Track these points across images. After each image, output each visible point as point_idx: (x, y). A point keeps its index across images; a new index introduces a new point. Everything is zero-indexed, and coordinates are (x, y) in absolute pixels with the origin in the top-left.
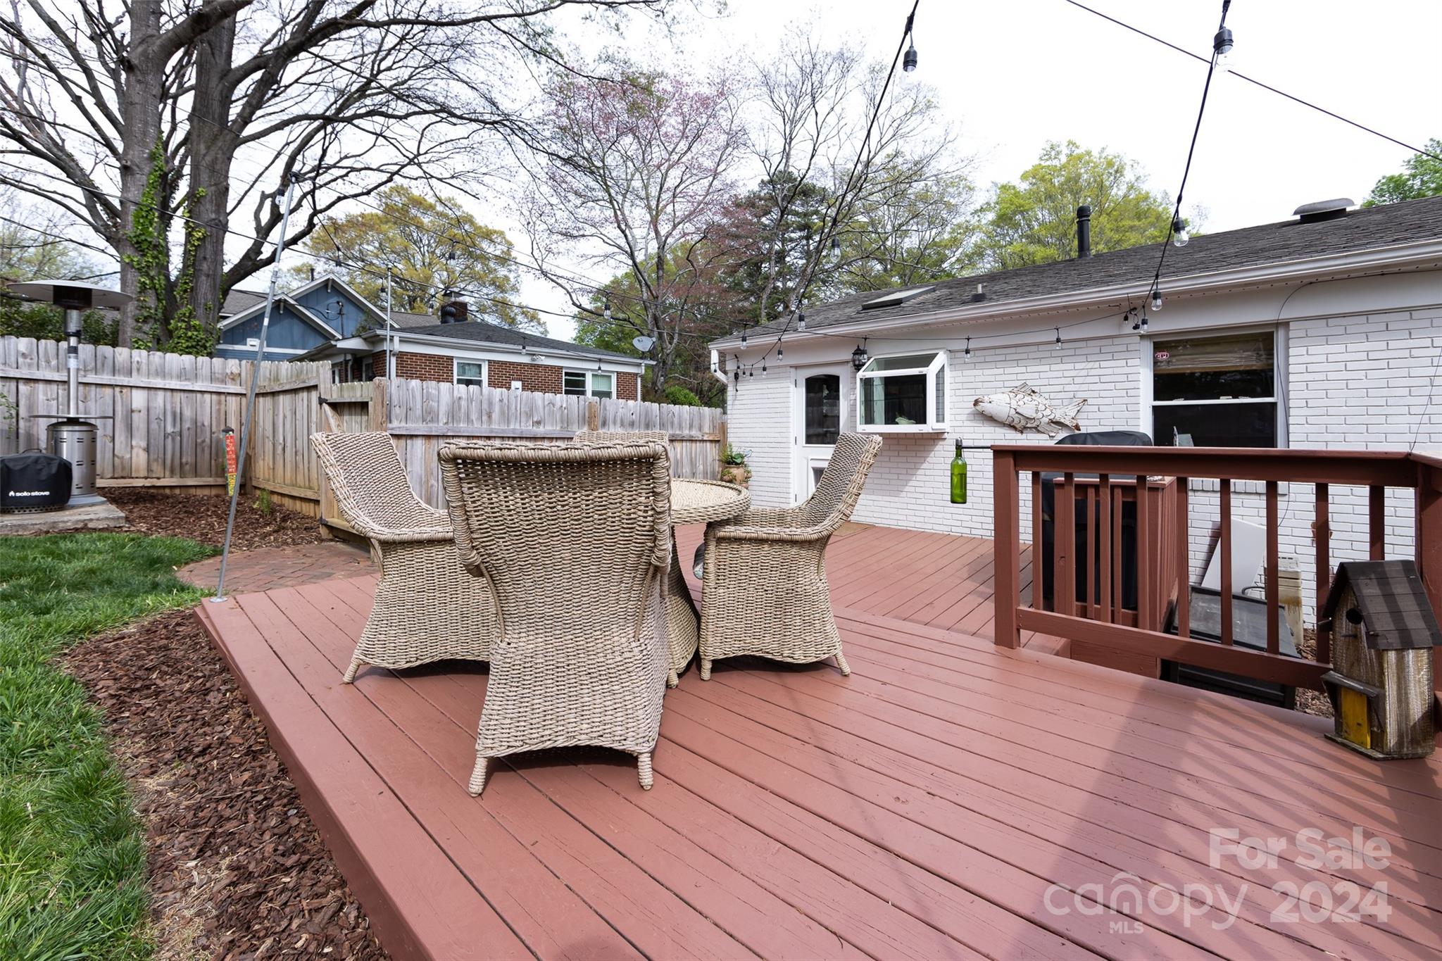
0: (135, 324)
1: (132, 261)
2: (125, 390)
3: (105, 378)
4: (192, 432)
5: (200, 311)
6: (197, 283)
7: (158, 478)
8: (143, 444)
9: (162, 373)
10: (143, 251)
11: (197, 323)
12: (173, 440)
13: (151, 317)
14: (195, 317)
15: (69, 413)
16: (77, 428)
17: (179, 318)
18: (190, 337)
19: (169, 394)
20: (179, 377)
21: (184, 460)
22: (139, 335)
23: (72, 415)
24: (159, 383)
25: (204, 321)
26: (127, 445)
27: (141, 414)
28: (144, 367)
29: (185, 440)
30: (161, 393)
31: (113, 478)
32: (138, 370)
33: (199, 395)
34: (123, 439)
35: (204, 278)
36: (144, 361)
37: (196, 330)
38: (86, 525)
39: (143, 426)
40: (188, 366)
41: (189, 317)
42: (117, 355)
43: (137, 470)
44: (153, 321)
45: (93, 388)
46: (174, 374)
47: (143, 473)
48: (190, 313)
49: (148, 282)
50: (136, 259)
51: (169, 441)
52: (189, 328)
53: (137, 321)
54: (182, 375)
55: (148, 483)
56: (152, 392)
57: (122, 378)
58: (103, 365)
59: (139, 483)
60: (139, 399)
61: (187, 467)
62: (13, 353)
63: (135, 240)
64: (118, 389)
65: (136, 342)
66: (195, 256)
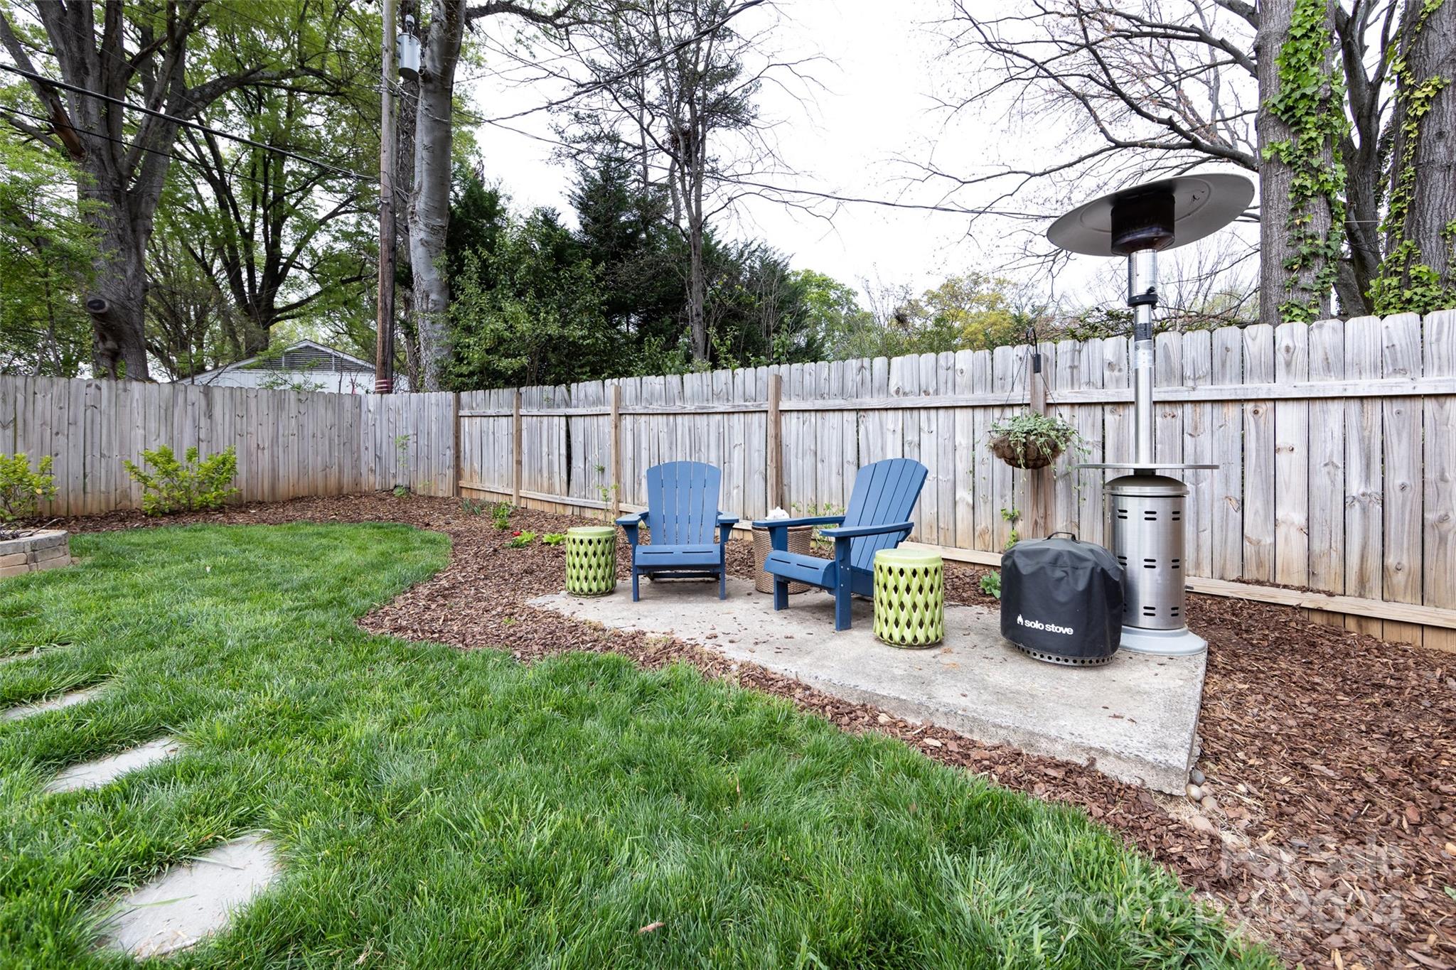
0: (1285, 276)
1: (1278, 152)
2: (1263, 408)
3: (1228, 389)
4: (1414, 496)
5: (1431, 245)
6: (1422, 191)
7: (1330, 594)
8: (1300, 519)
9: (1339, 364)
10: (1298, 123)
11: (1424, 268)
12: (1365, 511)
13: (1315, 255)
14: (1419, 260)
15: (1137, 461)
16: (1148, 490)
17: (1386, 270)
18: (1410, 301)
19: (1354, 407)
20: (1379, 368)
21: (1391, 561)
22: (1295, 297)
23: (1144, 463)
24: (1333, 386)
25: (1439, 262)
26: (1266, 518)
27: (1294, 454)
28: (1300, 357)
29: (1393, 511)
30: (1336, 407)
31: (1240, 580)
32: (1288, 364)
33: (1430, 405)
34: (1259, 504)
35: (1438, 176)
36: (1301, 344)
37: (1423, 284)
38: (1092, 762)
39: (1298, 481)
40: (1400, 339)
41: (1406, 262)
42: (1249, 341)
43: (1287, 572)
44: (1321, 262)
45: (1208, 406)
46: (1367, 361)
47: (1299, 579)
48: (1409, 255)
49: (1308, 183)
50: (1283, 146)
51: (1355, 514)
52: (1407, 282)
53: (1289, 269)
54: (1386, 361)
55: (1308, 600)
56: (1317, 406)
57: (1257, 384)
58: (1223, 365)
59: (1291, 598)
60: (1289, 420)
61: (1399, 579)
62: (1098, 364)
63: (1282, 107)
64: (1249, 407)
65: (1288, 312)
66: (1418, 138)
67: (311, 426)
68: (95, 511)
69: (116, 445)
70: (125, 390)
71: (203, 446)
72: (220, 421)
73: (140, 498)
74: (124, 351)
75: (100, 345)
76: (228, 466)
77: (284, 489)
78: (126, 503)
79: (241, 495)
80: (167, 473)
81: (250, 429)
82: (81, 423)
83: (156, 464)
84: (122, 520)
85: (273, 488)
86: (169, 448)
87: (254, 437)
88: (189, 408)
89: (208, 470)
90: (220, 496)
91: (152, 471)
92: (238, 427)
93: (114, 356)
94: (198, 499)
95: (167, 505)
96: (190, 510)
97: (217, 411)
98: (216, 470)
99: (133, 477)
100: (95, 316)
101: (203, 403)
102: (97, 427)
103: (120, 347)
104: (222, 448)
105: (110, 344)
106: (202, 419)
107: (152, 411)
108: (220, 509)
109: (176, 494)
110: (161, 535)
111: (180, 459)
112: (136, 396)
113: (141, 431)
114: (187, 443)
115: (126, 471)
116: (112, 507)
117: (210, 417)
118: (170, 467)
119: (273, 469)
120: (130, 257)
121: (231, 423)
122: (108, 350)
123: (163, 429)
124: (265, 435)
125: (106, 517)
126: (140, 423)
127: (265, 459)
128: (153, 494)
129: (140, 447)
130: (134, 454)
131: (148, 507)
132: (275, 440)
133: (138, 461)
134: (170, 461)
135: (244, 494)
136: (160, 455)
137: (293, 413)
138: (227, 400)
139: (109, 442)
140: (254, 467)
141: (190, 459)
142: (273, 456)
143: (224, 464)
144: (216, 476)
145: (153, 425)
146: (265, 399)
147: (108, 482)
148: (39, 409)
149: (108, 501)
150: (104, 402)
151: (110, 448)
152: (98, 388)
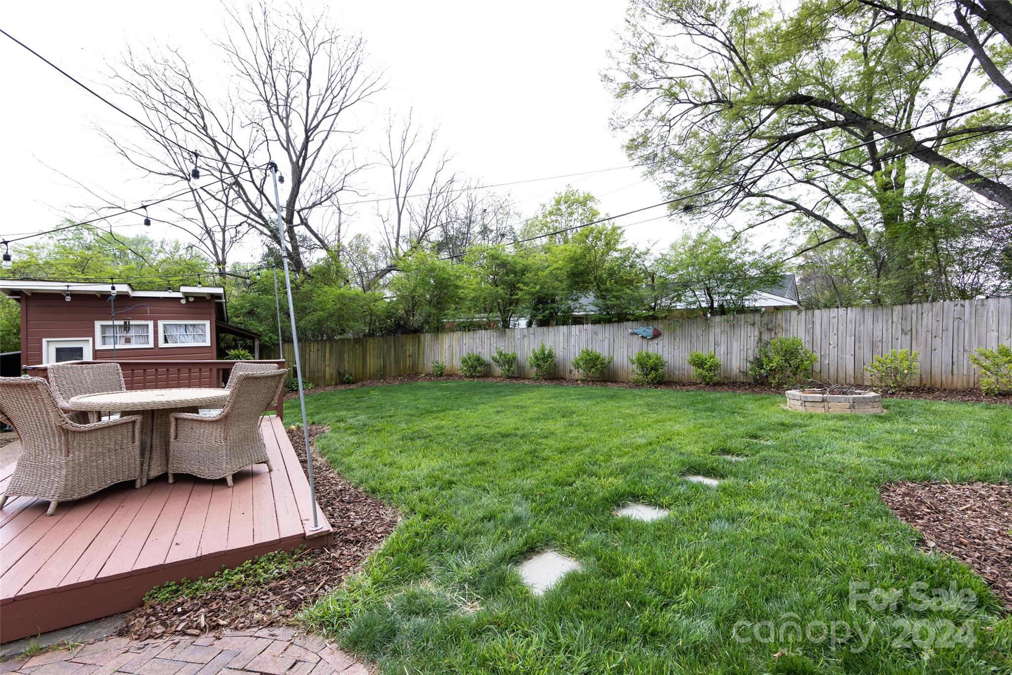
68: (959, 387)
69: (975, 343)
82: (951, 329)
84: (967, 395)
99: (976, 366)
102: (962, 332)
107: (1005, 318)
112: (992, 308)
116: (972, 385)
126: (994, 327)
129: (994, 343)
130: (990, 348)
133: (977, 355)
139: (970, 341)
145: (1005, 328)
148: (925, 322)
149: (968, 381)
150: (967, 315)
151: (970, 346)
152: (963, 306)
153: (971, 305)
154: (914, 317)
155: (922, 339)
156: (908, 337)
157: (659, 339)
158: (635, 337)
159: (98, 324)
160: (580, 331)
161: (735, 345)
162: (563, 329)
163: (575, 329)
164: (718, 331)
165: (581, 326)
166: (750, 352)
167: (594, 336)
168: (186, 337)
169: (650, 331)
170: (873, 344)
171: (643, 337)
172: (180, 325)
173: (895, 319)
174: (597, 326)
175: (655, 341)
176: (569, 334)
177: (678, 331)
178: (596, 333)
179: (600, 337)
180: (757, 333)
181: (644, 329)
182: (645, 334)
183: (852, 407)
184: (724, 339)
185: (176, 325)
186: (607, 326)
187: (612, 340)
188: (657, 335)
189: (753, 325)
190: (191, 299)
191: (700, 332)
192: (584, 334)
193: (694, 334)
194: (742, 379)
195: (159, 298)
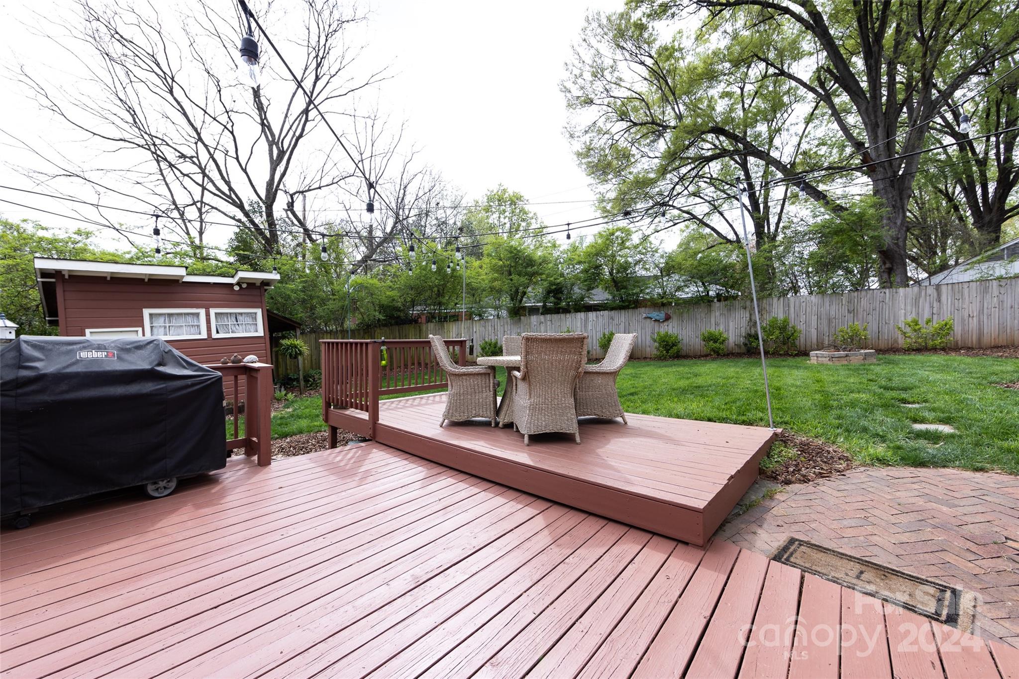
67: (1009, 301)
68: (883, 348)
69: (892, 318)
70: (896, 292)
71: (935, 317)
72: (945, 303)
73: (902, 342)
74: (895, 268)
75: (883, 267)
76: (948, 326)
77: (986, 340)
78: (896, 345)
79: (957, 343)
80: (915, 331)
81: (964, 306)
82: (878, 309)
83: (910, 326)
84: (894, 352)
85: (979, 340)
86: (917, 319)
87: (967, 311)
88: (928, 298)
89: (936, 329)
90: (943, 342)
91: (908, 330)
92: (956, 305)
93: (890, 271)
94: (930, 343)
95: (915, 346)
96: (926, 349)
97: (944, 298)
98: (941, 329)
99: (899, 332)
100: (880, 252)
101: (935, 294)
102: (884, 312)
103: (893, 266)
104: (946, 317)
105: (888, 265)
106: (935, 302)
107: (909, 301)
108: (943, 349)
109: (920, 340)
110: (912, 357)
111: (922, 323)
112: (901, 294)
113: (903, 311)
114: (927, 315)
115: (896, 330)
116: (890, 346)
117: (939, 301)
118: (917, 327)
119: (980, 329)
120: (899, 214)
121: (953, 304)
122: (886, 268)
123: (914, 309)
124: (974, 309)
125: (887, 350)
126: (903, 307)
127: (974, 323)
128: (908, 340)
129: (903, 318)
130: (900, 322)
131: (905, 346)
132: (981, 311)
133: (900, 325)
134: (917, 324)
135: (960, 343)
136: (912, 322)
137: (996, 293)
138: (950, 291)
139: (889, 317)
140: (966, 328)
141: (927, 323)
142: (979, 321)
143: (946, 325)
144: (941, 332)
145: (909, 308)
146: (974, 288)
147: (888, 336)
148: (862, 304)
149: (888, 344)
150: (887, 299)
151: (889, 319)
152: (885, 293)
153: (890, 292)
154: (856, 300)
155: (860, 316)
156: (852, 315)
157: (670, 321)
158: (649, 320)
159: (146, 312)
160: (597, 317)
161: (731, 324)
162: (581, 316)
163: (592, 315)
164: (718, 314)
165: (598, 312)
166: (743, 330)
167: (611, 321)
168: (237, 326)
169: (662, 315)
170: (830, 321)
171: (656, 320)
172: (231, 314)
173: (844, 303)
174: (613, 312)
175: (666, 324)
176: (586, 320)
177: (685, 315)
178: (612, 318)
179: (616, 321)
180: (748, 315)
181: (657, 313)
182: (658, 318)
183: (865, 359)
184: (722, 320)
185: (227, 314)
186: (623, 312)
187: (627, 324)
188: (668, 318)
189: (745, 308)
190: (244, 286)
191: (703, 315)
192: (600, 319)
193: (698, 316)
194: (737, 350)
195: (209, 283)
